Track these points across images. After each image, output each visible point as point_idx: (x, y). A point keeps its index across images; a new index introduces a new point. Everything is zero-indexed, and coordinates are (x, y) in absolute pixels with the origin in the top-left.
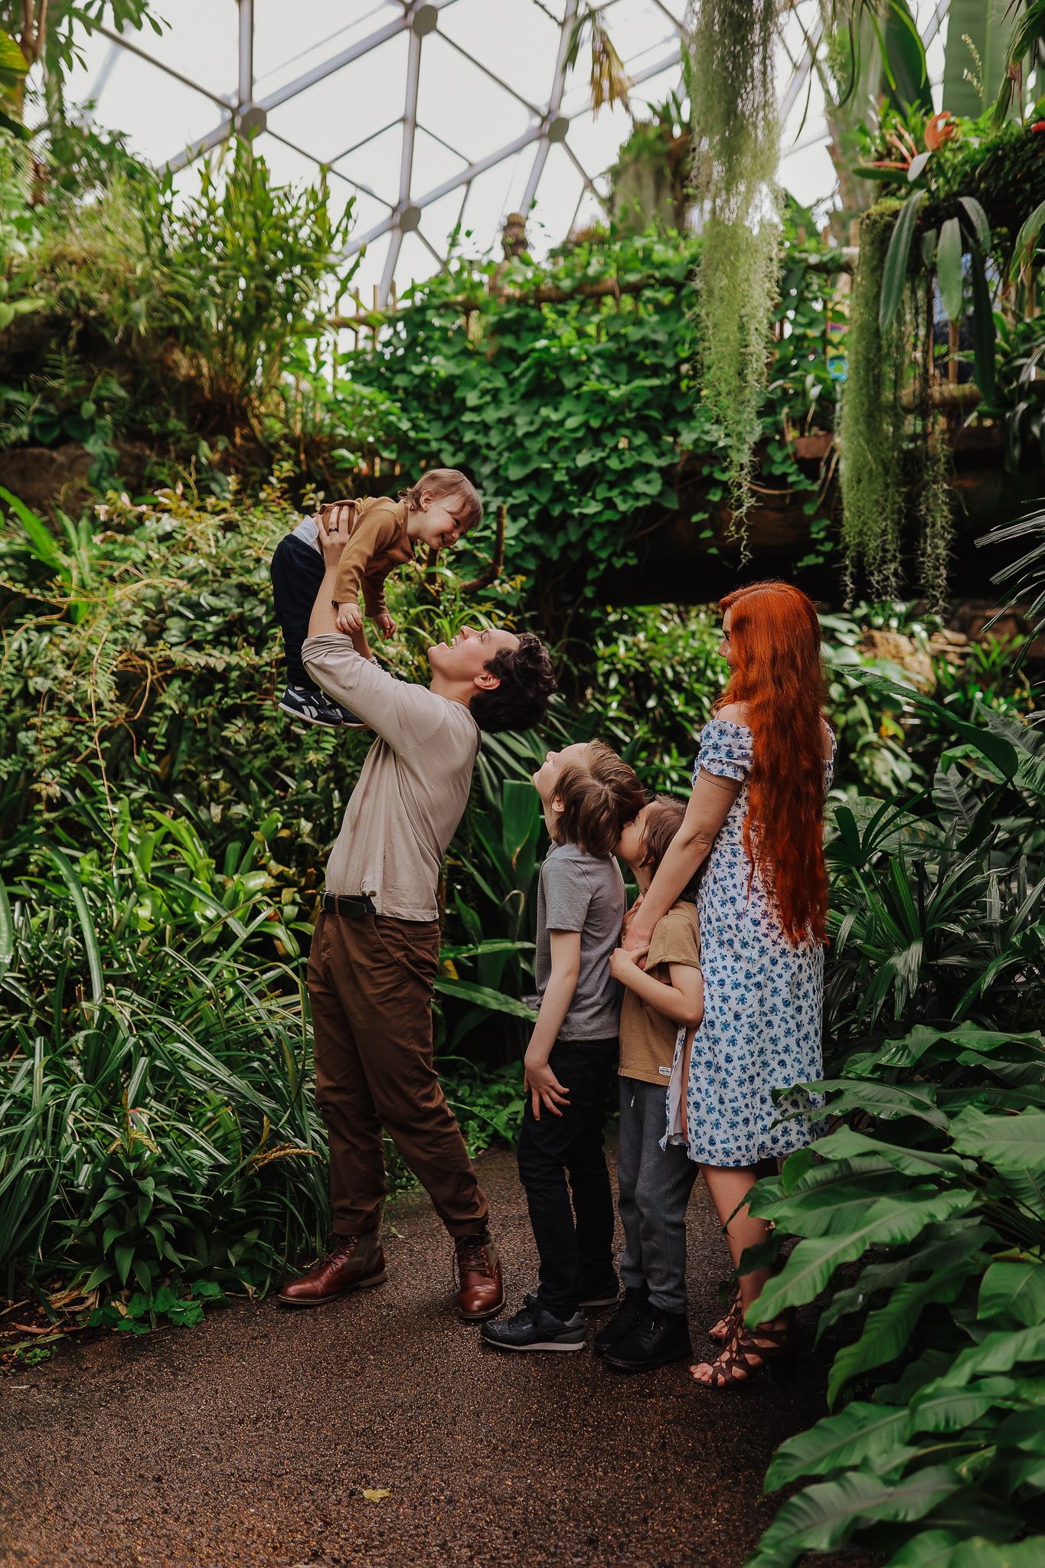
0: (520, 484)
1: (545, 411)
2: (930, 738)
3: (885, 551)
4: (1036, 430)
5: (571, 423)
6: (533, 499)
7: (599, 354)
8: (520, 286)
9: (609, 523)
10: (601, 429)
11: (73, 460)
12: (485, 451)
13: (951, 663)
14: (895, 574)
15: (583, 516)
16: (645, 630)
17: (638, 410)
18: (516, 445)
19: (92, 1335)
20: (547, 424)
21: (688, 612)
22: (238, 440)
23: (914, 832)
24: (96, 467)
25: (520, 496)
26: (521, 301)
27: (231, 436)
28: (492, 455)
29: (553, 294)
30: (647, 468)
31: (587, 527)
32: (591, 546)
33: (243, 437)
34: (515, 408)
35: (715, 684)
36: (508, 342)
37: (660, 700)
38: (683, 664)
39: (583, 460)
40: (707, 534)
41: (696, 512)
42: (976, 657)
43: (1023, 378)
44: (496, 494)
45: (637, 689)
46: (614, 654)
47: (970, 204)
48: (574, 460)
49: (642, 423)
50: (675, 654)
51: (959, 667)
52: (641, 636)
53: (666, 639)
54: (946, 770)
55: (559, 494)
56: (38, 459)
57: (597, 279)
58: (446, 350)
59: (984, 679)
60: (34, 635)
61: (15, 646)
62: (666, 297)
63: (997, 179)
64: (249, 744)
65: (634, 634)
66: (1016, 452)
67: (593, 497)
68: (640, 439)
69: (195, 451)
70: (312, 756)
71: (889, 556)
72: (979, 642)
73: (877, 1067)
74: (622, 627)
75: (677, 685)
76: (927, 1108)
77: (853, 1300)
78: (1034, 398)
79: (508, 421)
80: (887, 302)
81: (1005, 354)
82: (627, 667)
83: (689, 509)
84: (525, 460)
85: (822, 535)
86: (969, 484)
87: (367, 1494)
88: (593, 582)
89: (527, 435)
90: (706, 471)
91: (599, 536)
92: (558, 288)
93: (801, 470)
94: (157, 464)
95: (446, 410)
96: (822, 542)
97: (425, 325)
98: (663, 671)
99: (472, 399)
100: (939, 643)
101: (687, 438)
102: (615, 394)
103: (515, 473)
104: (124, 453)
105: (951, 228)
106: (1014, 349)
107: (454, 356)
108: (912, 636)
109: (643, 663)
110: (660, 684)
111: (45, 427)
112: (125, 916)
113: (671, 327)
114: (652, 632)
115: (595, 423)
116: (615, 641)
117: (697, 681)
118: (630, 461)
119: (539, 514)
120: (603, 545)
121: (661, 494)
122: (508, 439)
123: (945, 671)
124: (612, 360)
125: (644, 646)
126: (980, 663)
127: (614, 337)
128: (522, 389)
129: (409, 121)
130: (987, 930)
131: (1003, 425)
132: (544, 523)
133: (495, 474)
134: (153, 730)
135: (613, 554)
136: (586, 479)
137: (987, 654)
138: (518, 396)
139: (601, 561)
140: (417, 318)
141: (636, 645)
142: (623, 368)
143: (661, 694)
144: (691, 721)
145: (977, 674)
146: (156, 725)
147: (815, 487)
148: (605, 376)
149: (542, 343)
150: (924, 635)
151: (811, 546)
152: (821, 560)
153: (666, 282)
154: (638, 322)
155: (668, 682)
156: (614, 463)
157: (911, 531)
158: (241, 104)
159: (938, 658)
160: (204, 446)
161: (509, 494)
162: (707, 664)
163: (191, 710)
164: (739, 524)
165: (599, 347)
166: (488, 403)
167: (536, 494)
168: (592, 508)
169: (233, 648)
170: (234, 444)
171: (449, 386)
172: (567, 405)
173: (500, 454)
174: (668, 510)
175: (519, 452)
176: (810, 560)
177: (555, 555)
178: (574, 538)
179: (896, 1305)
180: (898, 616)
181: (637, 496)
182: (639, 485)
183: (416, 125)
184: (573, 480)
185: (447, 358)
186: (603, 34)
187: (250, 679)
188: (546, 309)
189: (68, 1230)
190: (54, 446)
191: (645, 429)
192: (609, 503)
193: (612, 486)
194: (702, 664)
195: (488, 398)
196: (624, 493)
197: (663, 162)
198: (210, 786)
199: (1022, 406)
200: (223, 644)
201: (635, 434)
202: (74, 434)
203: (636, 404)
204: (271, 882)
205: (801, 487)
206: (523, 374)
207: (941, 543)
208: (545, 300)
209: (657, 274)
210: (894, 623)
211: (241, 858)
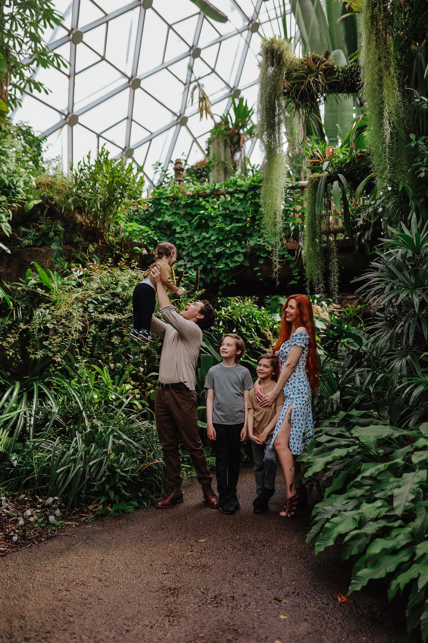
0: (196, 258)
1: (204, 234)
2: (330, 341)
3: (319, 280)
4: (363, 241)
5: (213, 238)
6: (201, 263)
7: (220, 215)
8: (193, 192)
9: (227, 271)
10: (223, 240)
11: (48, 251)
12: (183, 247)
13: (336, 315)
14: (322, 287)
15: (218, 268)
16: (230, 305)
17: (234, 233)
18: (194, 245)
19: (102, 516)
20: (204, 238)
21: (244, 299)
22: (100, 244)
23: (334, 363)
24: (55, 253)
25: (197, 262)
26: (193, 197)
27: (98, 242)
28: (186, 248)
29: (203, 194)
30: (238, 253)
31: (219, 272)
32: (221, 279)
33: (102, 243)
34: (193, 232)
35: (256, 323)
36: (189, 210)
37: (237, 329)
38: (244, 317)
39: (218, 250)
40: (259, 274)
41: (255, 267)
42: (344, 313)
43: (358, 224)
44: (188, 261)
45: (229, 325)
46: (221, 314)
47: (340, 176)
48: (215, 250)
49: (236, 238)
50: (241, 313)
51: (339, 316)
52: (229, 307)
53: (238, 308)
54: (341, 347)
55: (210, 261)
56: (36, 251)
57: (218, 190)
58: (168, 213)
59: (347, 321)
60: (43, 310)
61: (37, 314)
62: (241, 196)
63: (349, 168)
64: (119, 344)
65: (227, 307)
66: (357, 248)
67: (221, 262)
68: (236, 243)
69: (87, 248)
70: (143, 347)
71: (320, 282)
72: (345, 308)
73: (331, 423)
74: (222, 304)
75: (243, 324)
76: (344, 432)
77: (330, 474)
78: (362, 231)
79: (191, 237)
80: (318, 206)
81: (352, 216)
82: (225, 318)
83: (253, 265)
84: (197, 250)
85: (296, 274)
86: (342, 257)
87: (200, 541)
88: (221, 290)
89: (198, 242)
90: (258, 253)
91: (223, 275)
92: (205, 192)
93: (289, 253)
94: (76, 252)
95: (168, 233)
96: (296, 276)
97: (160, 204)
98: (238, 319)
99: (178, 230)
100: (331, 308)
101: (252, 243)
102: (227, 228)
103: (195, 254)
104: (64, 249)
105: (336, 183)
106: (355, 215)
107: (171, 215)
108: (322, 306)
109: (230, 317)
110: (237, 324)
111: (37, 241)
112: (89, 398)
113: (244, 206)
114: (232, 306)
115: (221, 238)
116: (221, 309)
117: (250, 323)
118: (233, 250)
119: (203, 268)
120: (225, 278)
121: (244, 261)
122: (191, 243)
123: (334, 318)
124: (225, 216)
125: (231, 311)
126: (346, 315)
127: (225, 209)
128: (194, 226)
129: (130, 119)
130: (356, 388)
131: (352, 239)
132: (205, 271)
133: (188, 255)
134: (88, 340)
135: (228, 281)
136: (218, 257)
137: (348, 312)
138: (193, 228)
139: (224, 283)
140: (157, 202)
141: (227, 310)
142: (228, 220)
143: (238, 328)
144: (248, 337)
145: (345, 318)
146: (89, 338)
147: (294, 259)
148: (223, 222)
149: (202, 212)
150: (326, 305)
151: (293, 278)
152: (296, 282)
153: (242, 192)
154: (233, 205)
155: (240, 323)
156: (227, 251)
157: (327, 274)
158: (69, 114)
159: (331, 313)
160: (91, 246)
161: (192, 261)
162: (253, 316)
163: (100, 334)
164: (276, 273)
165: (220, 212)
166: (183, 231)
167: (202, 261)
168: (221, 266)
169: (113, 313)
170: (99, 245)
171: (169, 225)
172: (211, 232)
173: (189, 248)
174: (246, 266)
175: (196, 247)
176: (293, 282)
177: (208, 281)
178: (215, 276)
179: (341, 476)
180: (318, 299)
181: (236, 262)
182: (236, 258)
183: (132, 120)
184: (214, 257)
185: (169, 216)
186: (203, 91)
187: (118, 323)
188: (201, 200)
189: (94, 486)
190: (41, 246)
191: (237, 240)
192: (227, 264)
193: (227, 259)
194: (251, 317)
195: (183, 229)
196: (231, 261)
197: (227, 138)
198: (106, 358)
199: (359, 233)
200: (109, 312)
201: (234, 242)
202: (47, 242)
203: (233, 231)
204: (132, 387)
205: (289, 259)
206: (195, 221)
207: (336, 278)
208: (200, 196)
209: (239, 189)
210: (316, 301)
211: (120, 381)
